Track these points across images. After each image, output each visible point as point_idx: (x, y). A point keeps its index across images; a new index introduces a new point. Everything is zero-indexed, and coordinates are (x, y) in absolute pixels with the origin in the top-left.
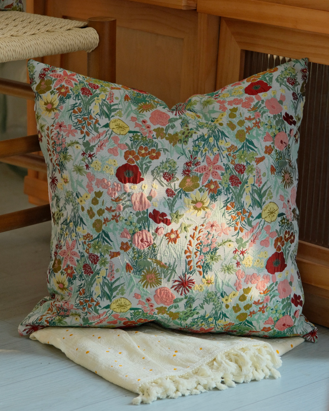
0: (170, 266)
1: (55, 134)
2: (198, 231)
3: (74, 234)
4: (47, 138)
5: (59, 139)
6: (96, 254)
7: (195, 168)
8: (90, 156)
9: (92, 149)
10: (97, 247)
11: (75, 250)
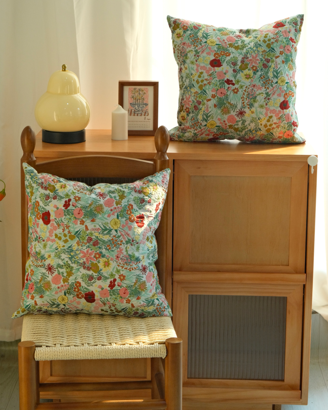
0: (234, 105)
1: (181, 48)
2: (247, 88)
3: (190, 92)
4: (178, 50)
5: (183, 50)
6: (200, 100)
7: (247, 60)
8: (198, 56)
9: (198, 53)
10: (200, 97)
11: (190, 99)
